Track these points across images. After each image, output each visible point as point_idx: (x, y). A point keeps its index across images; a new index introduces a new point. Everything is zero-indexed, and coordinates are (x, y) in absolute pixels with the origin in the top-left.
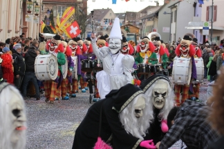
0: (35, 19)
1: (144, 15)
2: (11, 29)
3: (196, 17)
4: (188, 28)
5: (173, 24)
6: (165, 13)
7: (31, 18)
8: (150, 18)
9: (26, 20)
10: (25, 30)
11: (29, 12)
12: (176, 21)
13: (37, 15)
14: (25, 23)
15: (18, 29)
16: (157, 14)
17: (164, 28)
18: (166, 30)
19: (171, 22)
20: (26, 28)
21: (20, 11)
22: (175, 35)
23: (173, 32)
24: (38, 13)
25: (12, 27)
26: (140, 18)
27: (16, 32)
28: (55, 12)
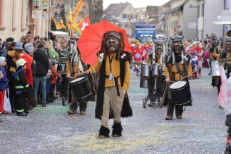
0: (43, 15)
1: (167, 9)
2: (16, 26)
3: (226, 11)
4: (217, 23)
5: (200, 19)
6: (191, 7)
7: (38, 15)
8: (174, 12)
9: (33, 16)
10: (32, 27)
11: (37, 7)
12: (203, 15)
13: (45, 10)
14: (32, 20)
15: (24, 27)
16: (182, 8)
17: (190, 24)
18: (192, 25)
19: (198, 16)
20: (33, 26)
21: (26, 6)
22: (202, 31)
23: (200, 28)
24: (47, 8)
25: (17, 25)
26: (163, 13)
27: (22, 30)
28: (66, 7)
